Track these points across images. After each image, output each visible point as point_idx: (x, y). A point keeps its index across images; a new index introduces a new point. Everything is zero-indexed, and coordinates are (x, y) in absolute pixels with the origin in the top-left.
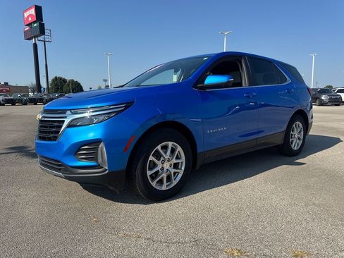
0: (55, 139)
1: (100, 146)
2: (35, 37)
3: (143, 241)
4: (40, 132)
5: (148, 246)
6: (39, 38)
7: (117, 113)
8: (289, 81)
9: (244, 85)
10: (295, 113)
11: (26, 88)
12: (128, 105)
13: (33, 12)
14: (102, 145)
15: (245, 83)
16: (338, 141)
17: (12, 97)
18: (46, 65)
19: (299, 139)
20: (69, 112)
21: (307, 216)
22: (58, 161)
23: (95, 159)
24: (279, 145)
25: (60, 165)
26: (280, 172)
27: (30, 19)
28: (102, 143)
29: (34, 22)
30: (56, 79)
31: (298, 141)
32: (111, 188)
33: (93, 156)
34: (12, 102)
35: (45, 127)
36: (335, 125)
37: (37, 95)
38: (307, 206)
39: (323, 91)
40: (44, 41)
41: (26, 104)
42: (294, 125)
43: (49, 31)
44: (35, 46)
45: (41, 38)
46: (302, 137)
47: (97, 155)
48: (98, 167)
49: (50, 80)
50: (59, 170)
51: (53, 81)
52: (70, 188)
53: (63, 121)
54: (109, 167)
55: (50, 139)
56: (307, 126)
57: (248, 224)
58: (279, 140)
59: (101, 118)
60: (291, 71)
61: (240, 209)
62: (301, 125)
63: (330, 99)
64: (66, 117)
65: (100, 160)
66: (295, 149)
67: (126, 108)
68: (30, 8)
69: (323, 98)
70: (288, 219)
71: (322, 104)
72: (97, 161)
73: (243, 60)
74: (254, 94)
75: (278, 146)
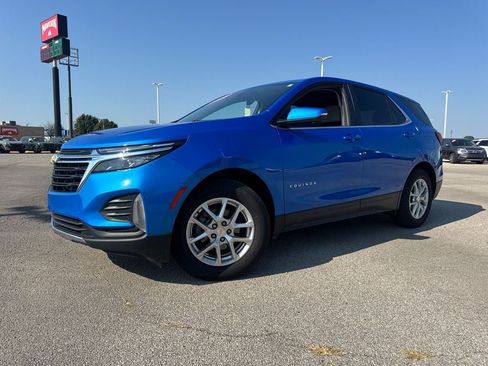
0: (75, 188)
1: (137, 200)
2: (56, 58)
3: (194, 333)
4: (55, 180)
5: (202, 339)
6: (61, 61)
7: (162, 154)
8: (409, 121)
9: (343, 124)
10: (416, 166)
11: (41, 129)
12: (178, 144)
13: (54, 23)
14: (139, 198)
15: (345, 121)
16: (479, 209)
17: (20, 142)
18: (70, 98)
19: (422, 203)
20: (95, 152)
21: (429, 306)
22: (79, 221)
23: (129, 218)
24: (394, 211)
25: (80, 226)
26: (394, 248)
27: (50, 34)
28: (139, 195)
29: (56, 38)
30: (83, 117)
31: (421, 206)
32: (149, 259)
33: (126, 213)
34: (21, 149)
35: (62, 173)
36: (475, 188)
37: (56, 140)
38: (429, 293)
39: (460, 143)
40: (69, 65)
41: (40, 152)
42: (415, 184)
43: (75, 52)
44: (56, 71)
45: (64, 60)
46: (426, 201)
47: (132, 212)
48: (133, 228)
49: (74, 120)
50: (78, 233)
51: (79, 120)
52: (95, 262)
53: (87, 164)
54: (148, 230)
55: (67, 190)
56: (433, 186)
57: (345, 315)
58: (393, 204)
59: (139, 161)
60: (413, 107)
61: (334, 295)
62: (425, 183)
63: (470, 153)
64: (90, 159)
65: (136, 220)
66: (417, 217)
67: (175, 147)
68: (50, 19)
69: (459, 152)
70: (402, 310)
71: (458, 160)
72: (131, 220)
73: (343, 90)
74: (357, 136)
75: (390, 213)
